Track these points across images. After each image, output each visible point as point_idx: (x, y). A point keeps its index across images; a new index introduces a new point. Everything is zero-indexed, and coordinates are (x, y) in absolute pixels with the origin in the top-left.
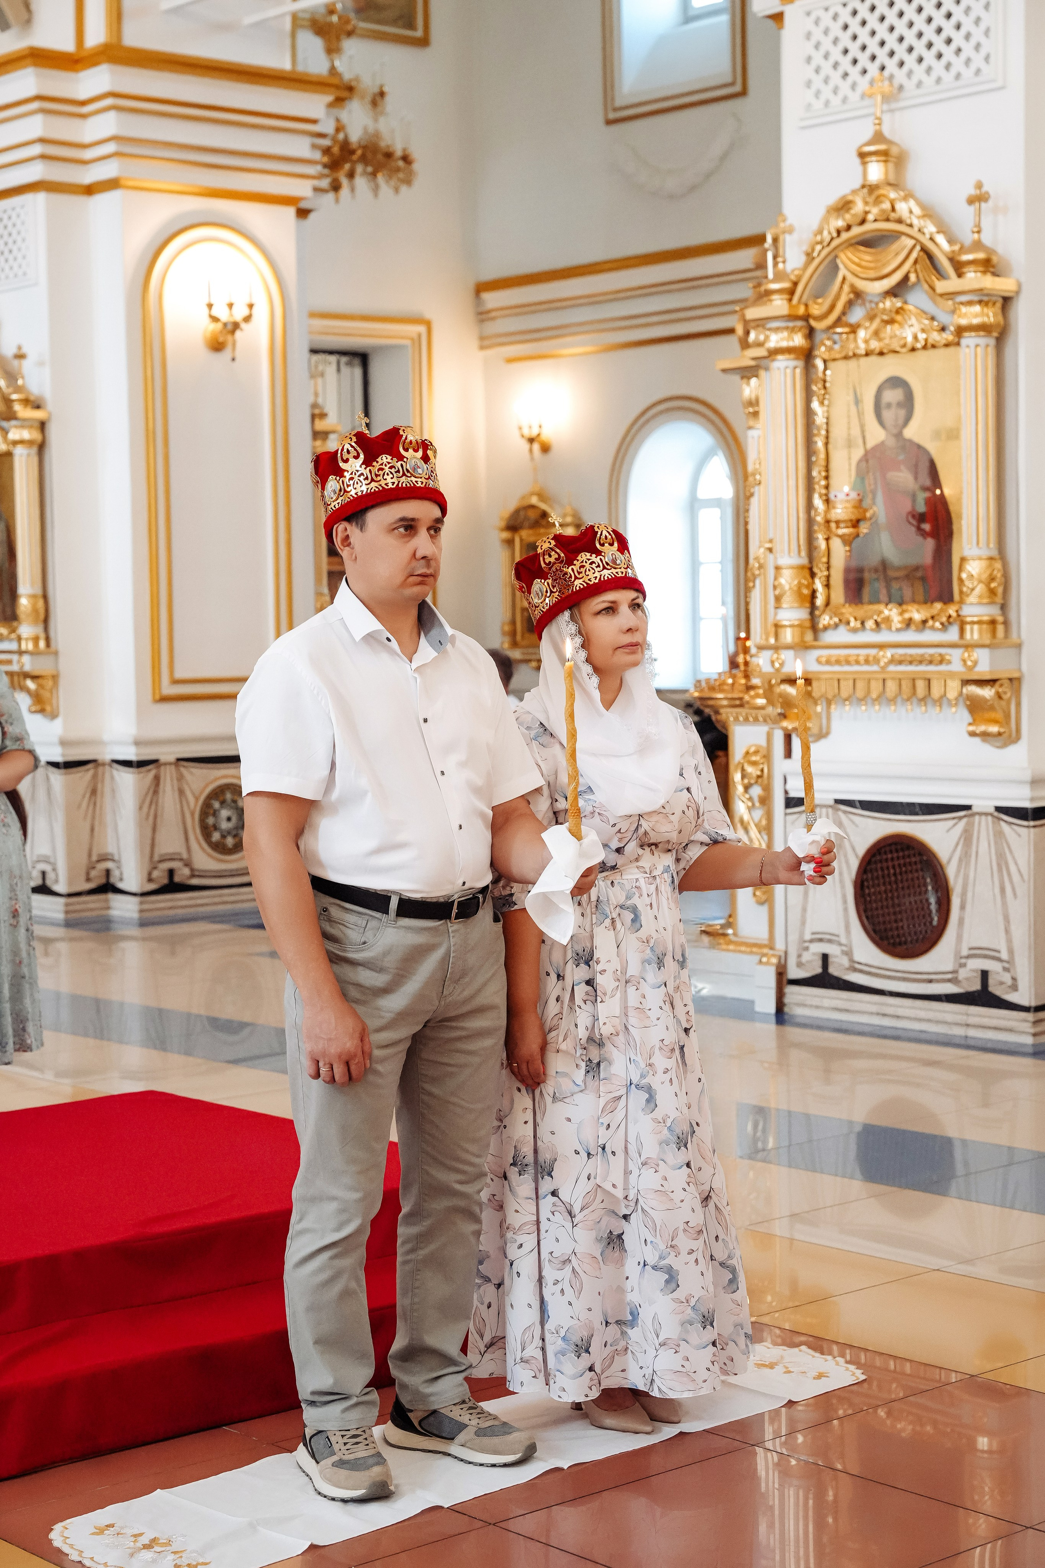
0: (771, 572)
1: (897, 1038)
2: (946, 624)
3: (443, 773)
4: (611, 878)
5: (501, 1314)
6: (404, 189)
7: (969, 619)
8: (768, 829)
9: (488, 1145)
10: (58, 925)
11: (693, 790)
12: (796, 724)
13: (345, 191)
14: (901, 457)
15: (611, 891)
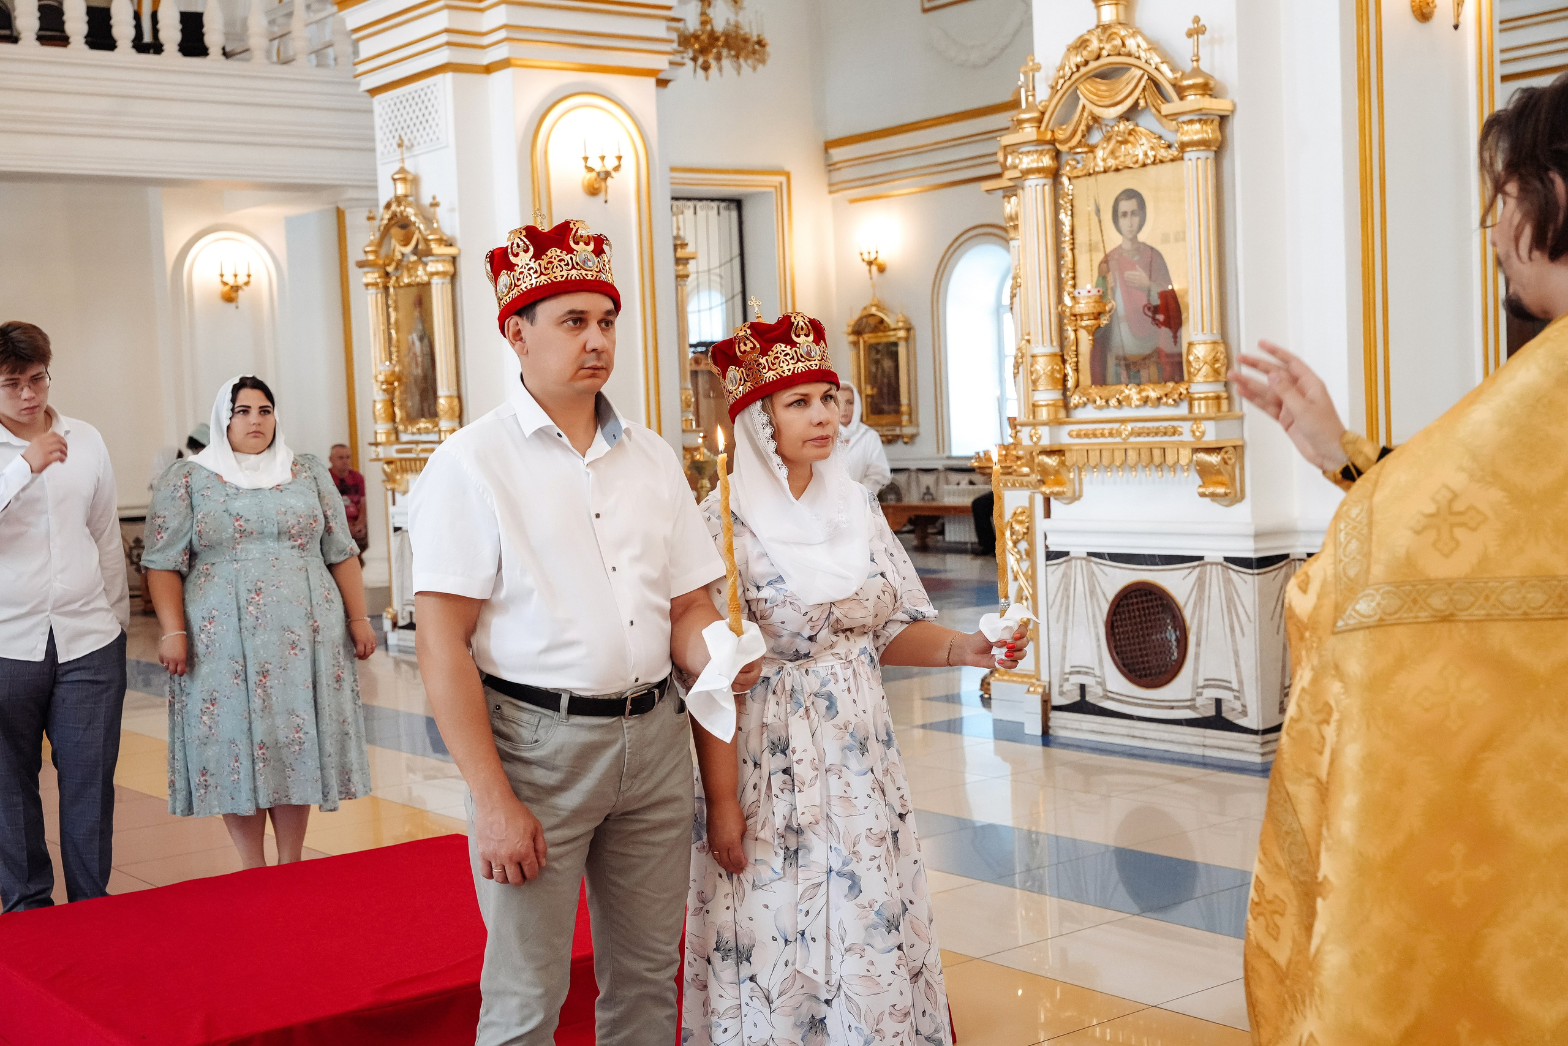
0: (1028, 360)
1: (1143, 757)
2: (1178, 400)
3: (614, 569)
4: (806, 666)
6: (760, 67)
7: (1196, 396)
8: (1032, 578)
11: (887, 574)
12: (1052, 489)
13: (713, 70)
14: (1136, 258)
15: (806, 680)
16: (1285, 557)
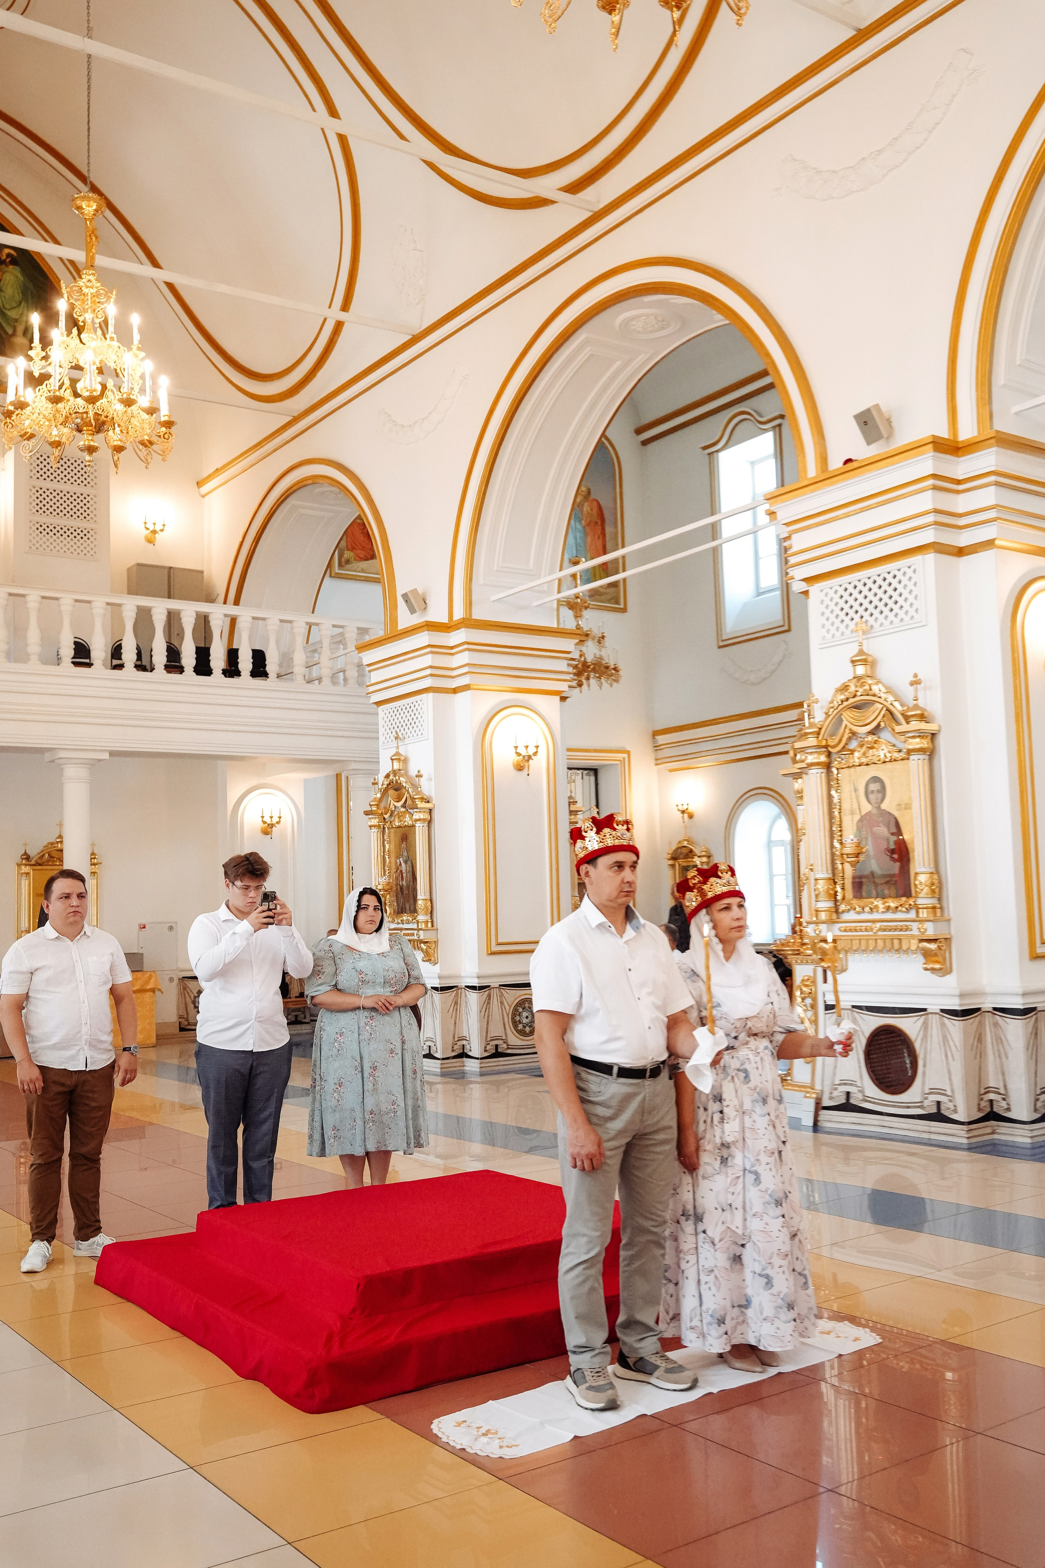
0: (813, 882)
1: (891, 1140)
3: (639, 999)
4: (733, 1054)
5: (678, 1301)
6: (615, 684)
7: (920, 906)
8: (815, 1022)
9: (668, 1205)
10: (438, 1076)
11: (774, 1004)
12: (829, 964)
13: (585, 687)
14: (881, 819)
15: (732, 1061)
16: (978, 1010)
